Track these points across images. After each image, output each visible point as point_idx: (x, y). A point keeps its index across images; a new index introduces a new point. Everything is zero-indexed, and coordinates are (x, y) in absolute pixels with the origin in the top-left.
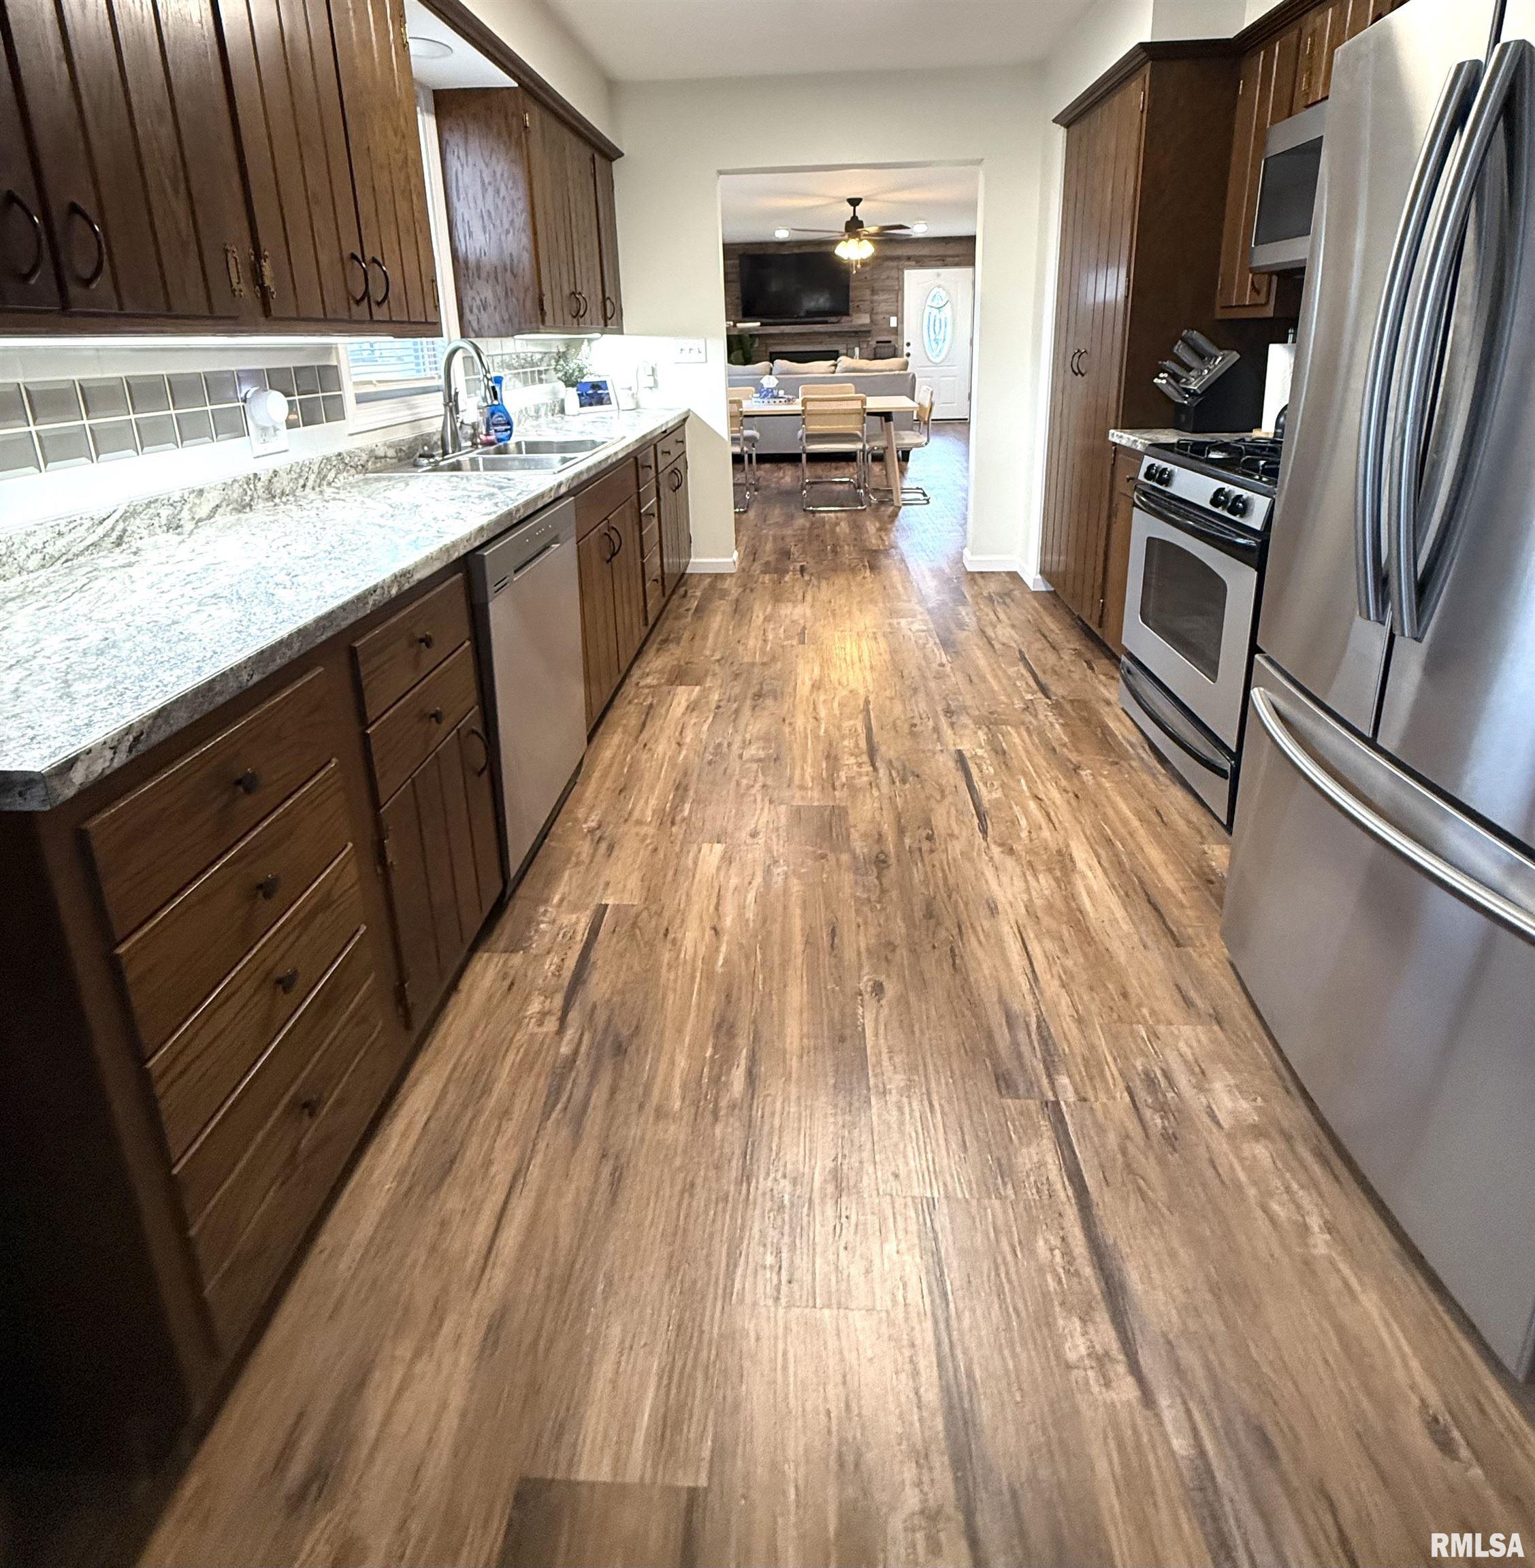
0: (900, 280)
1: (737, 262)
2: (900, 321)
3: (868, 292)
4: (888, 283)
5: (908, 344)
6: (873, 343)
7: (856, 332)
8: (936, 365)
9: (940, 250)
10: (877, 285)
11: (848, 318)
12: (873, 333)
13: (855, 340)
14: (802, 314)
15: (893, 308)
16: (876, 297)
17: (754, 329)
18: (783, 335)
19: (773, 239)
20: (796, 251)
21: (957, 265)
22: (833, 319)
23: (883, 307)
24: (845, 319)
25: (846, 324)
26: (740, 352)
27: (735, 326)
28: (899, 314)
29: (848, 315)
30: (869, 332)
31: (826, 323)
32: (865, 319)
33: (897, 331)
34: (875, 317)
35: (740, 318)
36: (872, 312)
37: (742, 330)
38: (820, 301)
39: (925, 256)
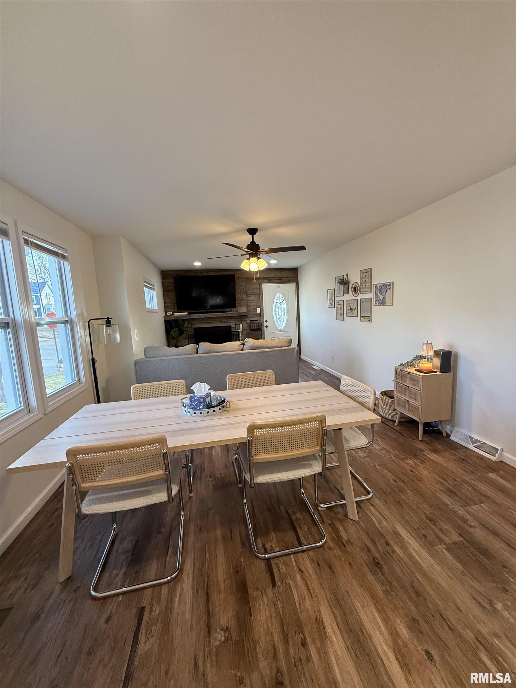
0: (260, 289)
1: (173, 280)
2: (262, 310)
3: (245, 296)
4: (254, 291)
5: (266, 321)
6: (249, 321)
7: (240, 316)
8: (281, 331)
9: (279, 275)
10: (249, 292)
11: (235, 309)
12: (249, 316)
13: (239, 320)
14: (209, 307)
15: (258, 304)
16: (249, 298)
17: (184, 316)
18: (201, 319)
19: (192, 268)
20: (205, 274)
21: (288, 282)
22: (228, 310)
23: (253, 303)
24: (234, 309)
25: (234, 312)
26: (177, 329)
27: (173, 314)
28: (261, 306)
29: (235, 307)
30: (247, 316)
31: (224, 312)
32: (243, 310)
33: (261, 315)
34: (249, 308)
35: (176, 311)
36: (247, 306)
37: (178, 317)
38: (217, 300)
39: (272, 278)
